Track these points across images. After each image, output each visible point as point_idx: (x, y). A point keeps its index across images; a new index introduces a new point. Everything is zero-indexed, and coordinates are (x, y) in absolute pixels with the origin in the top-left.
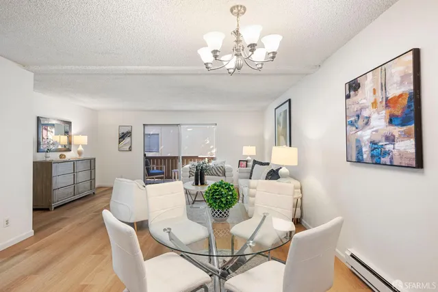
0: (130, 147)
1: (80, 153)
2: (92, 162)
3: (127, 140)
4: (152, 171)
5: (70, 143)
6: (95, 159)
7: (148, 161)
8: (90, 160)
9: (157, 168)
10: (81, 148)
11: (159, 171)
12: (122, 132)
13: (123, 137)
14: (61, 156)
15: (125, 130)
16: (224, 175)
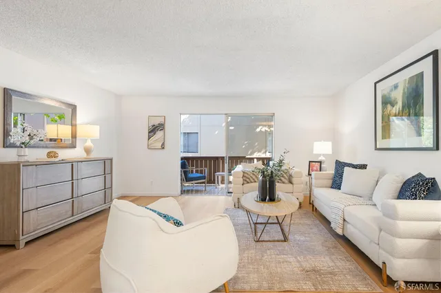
0: (163, 144)
1: (88, 151)
2: (107, 163)
3: (159, 134)
4: (190, 175)
5: (74, 136)
6: (111, 160)
7: (186, 162)
8: (104, 161)
9: (197, 172)
10: (89, 144)
11: (199, 175)
12: (152, 124)
13: (153, 130)
14: (49, 155)
15: (156, 122)
16: (291, 182)
